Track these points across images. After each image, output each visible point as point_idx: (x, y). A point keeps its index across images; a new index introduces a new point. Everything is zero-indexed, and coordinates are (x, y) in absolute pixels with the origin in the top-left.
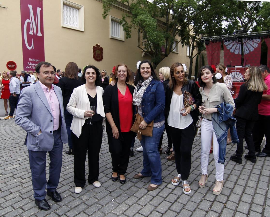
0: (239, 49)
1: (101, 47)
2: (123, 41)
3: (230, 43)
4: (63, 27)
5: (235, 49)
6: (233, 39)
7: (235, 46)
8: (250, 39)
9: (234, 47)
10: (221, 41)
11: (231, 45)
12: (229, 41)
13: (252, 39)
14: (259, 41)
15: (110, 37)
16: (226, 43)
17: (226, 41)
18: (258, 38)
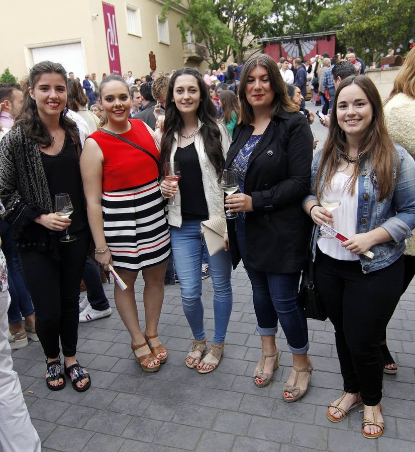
0: (297, 52)
1: (154, 54)
2: (168, 45)
3: (288, 45)
4: (129, 34)
5: (293, 52)
6: (291, 41)
7: (293, 48)
8: (307, 41)
9: (292, 50)
10: (279, 43)
11: (289, 47)
12: (287, 43)
13: (309, 41)
14: (314, 42)
15: (159, 41)
16: (284, 45)
17: (284, 43)
18: (315, 40)
